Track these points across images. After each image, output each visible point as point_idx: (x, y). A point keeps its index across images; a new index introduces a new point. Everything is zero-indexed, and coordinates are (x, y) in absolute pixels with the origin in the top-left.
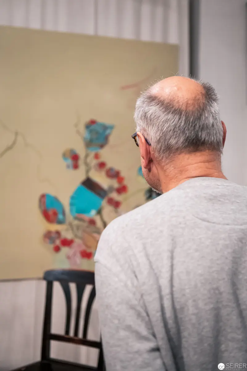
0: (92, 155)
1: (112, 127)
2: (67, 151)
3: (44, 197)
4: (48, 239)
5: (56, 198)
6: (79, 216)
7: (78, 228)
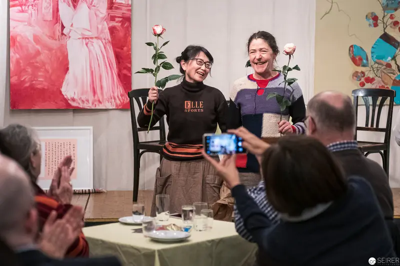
0: (388, 16)
2: (369, 13)
3: (352, 48)
4: (356, 77)
5: (361, 48)
6: (378, 61)
7: (378, 70)
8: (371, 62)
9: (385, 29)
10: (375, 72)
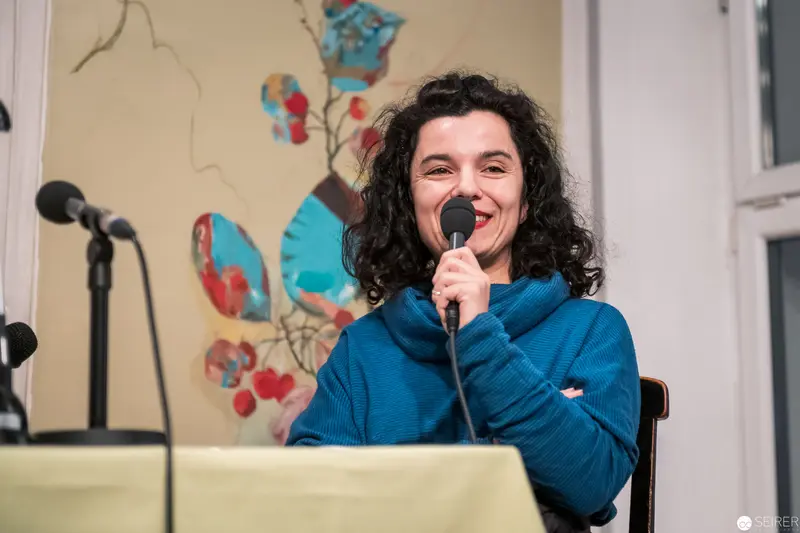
0: (344, 104)
1: (398, 23)
2: (272, 78)
3: (208, 227)
4: (221, 366)
5: (242, 231)
6: (306, 298)
7: (306, 339)
8: (282, 301)
9: (331, 157)
10: (297, 347)
